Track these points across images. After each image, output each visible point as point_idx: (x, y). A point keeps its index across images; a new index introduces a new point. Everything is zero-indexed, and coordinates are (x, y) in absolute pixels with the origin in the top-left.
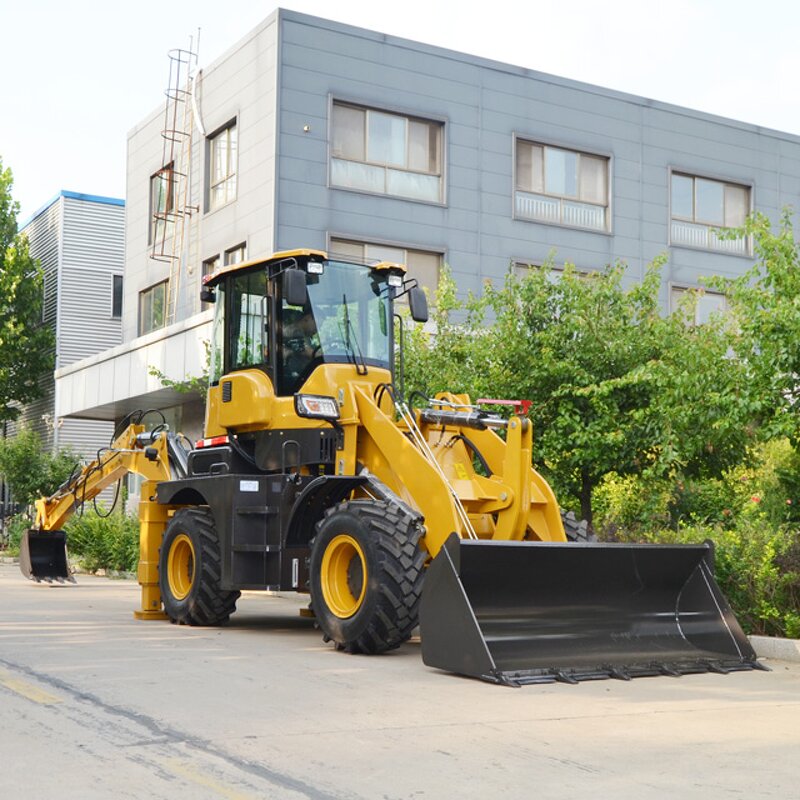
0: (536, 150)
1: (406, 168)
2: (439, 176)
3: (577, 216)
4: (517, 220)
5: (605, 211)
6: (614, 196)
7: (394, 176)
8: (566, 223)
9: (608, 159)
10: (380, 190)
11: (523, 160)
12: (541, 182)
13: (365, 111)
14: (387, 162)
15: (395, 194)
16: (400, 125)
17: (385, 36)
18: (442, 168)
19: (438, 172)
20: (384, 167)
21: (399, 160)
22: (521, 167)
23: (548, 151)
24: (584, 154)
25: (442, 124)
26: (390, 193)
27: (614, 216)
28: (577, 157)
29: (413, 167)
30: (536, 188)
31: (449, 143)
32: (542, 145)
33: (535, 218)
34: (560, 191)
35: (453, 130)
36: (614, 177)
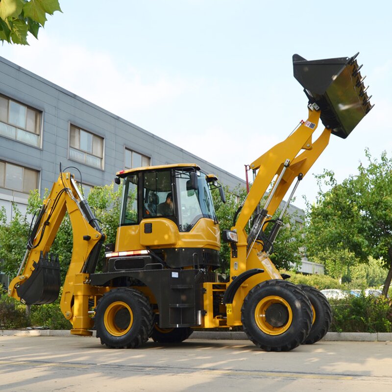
0: (77, 130)
1: (25, 129)
2: (38, 135)
3: (91, 161)
4: (70, 160)
5: (101, 160)
6: (105, 155)
7: (20, 132)
8: (87, 163)
9: (103, 138)
10: (14, 138)
11: (72, 134)
12: (79, 145)
13: (9, 100)
14: (17, 125)
15: (20, 140)
16: (23, 109)
17: (20, 67)
18: (40, 132)
19: (38, 133)
20: (16, 127)
21: (22, 124)
22: (72, 137)
23: (82, 132)
24: (95, 135)
25: (40, 112)
26: (18, 139)
27: (105, 163)
28: (91, 136)
29: (27, 130)
30: (77, 147)
31: (44, 121)
32: (80, 128)
33: (77, 160)
34: (85, 149)
35: (46, 116)
36: (105, 147)
